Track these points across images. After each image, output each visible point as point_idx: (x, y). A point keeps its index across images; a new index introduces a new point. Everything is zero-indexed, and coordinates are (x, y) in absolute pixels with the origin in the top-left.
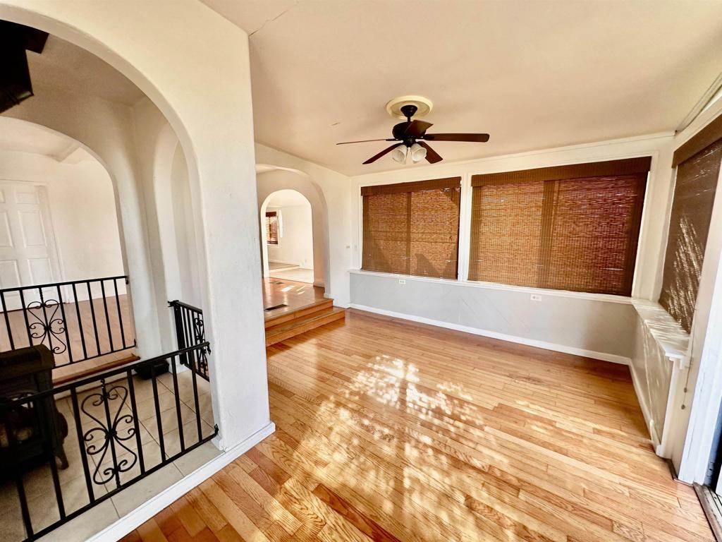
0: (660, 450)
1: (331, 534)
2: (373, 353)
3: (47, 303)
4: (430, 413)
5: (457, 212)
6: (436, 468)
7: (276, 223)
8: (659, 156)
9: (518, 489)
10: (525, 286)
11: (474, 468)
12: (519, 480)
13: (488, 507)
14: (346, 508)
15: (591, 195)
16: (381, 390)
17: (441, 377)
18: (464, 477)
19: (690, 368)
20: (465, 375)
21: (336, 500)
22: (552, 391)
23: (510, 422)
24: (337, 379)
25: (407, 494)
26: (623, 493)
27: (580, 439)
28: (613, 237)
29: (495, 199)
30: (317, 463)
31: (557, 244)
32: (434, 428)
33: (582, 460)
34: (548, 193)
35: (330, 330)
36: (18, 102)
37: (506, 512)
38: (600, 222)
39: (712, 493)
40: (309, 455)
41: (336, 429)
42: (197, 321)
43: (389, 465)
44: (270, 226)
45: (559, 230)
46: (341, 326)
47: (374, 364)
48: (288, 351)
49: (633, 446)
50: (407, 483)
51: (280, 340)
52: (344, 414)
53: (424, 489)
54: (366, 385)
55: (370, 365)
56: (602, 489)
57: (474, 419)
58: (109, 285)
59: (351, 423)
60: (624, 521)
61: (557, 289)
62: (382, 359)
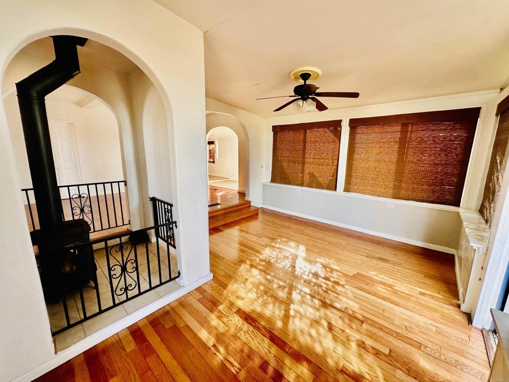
0: (464, 308)
1: (245, 335)
2: (276, 237)
3: (82, 196)
4: (311, 275)
5: (338, 145)
6: (311, 306)
7: (214, 149)
8: (487, 107)
9: (362, 322)
10: (384, 197)
11: (335, 308)
12: (364, 317)
13: (341, 329)
14: (254, 322)
15: (434, 134)
16: (280, 260)
17: (320, 254)
18: (328, 312)
19: (486, 254)
20: (337, 254)
21: (249, 318)
22: (395, 267)
23: (363, 284)
24: (251, 251)
25: (291, 319)
26: (432, 330)
27: (409, 297)
28: (448, 164)
29: (365, 135)
30: (237, 297)
31: (408, 168)
32: (312, 284)
33: (408, 309)
34: (404, 132)
35: (248, 221)
36: (72, 77)
37: (352, 334)
38: (440, 154)
39: (494, 335)
40: (233, 293)
41: (250, 280)
42: (167, 210)
43: (282, 302)
44: (210, 151)
45: (410, 158)
46: (255, 219)
47: (276, 244)
48: (221, 233)
49: (445, 304)
50: (292, 313)
51: (216, 226)
52: (255, 272)
53: (302, 317)
54: (270, 256)
55: (273, 244)
56: (418, 326)
57: (339, 281)
58: (115, 185)
59: (259, 277)
60: (429, 345)
61: (406, 200)
62: (281, 241)
